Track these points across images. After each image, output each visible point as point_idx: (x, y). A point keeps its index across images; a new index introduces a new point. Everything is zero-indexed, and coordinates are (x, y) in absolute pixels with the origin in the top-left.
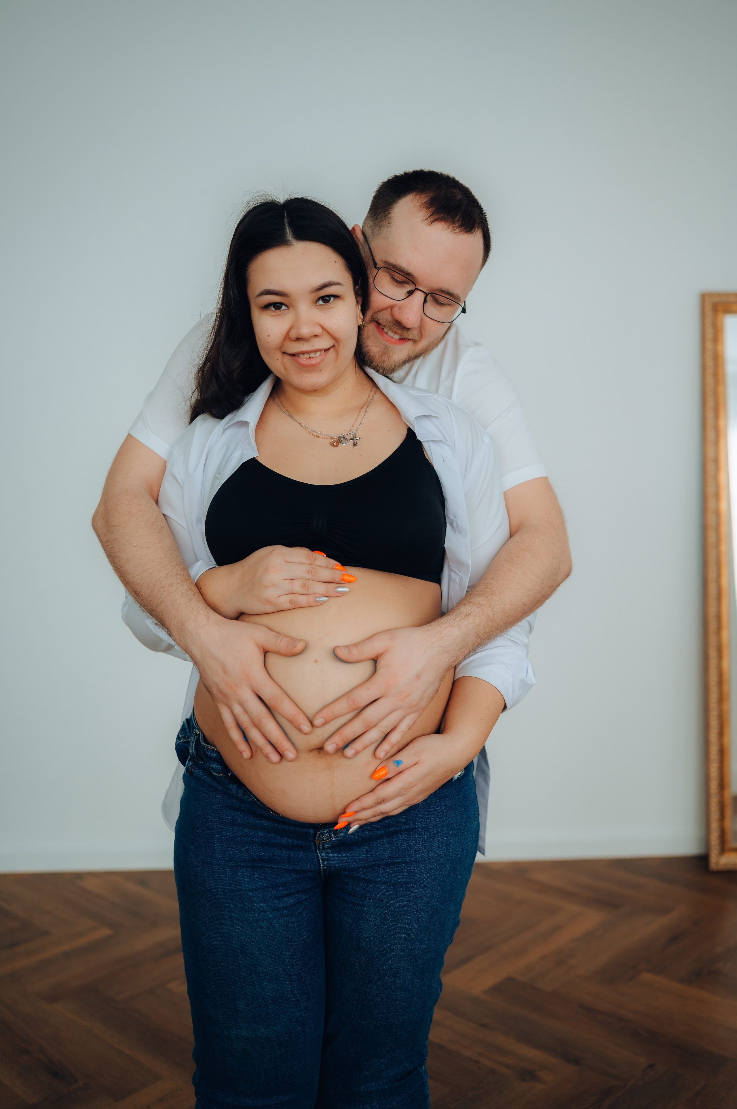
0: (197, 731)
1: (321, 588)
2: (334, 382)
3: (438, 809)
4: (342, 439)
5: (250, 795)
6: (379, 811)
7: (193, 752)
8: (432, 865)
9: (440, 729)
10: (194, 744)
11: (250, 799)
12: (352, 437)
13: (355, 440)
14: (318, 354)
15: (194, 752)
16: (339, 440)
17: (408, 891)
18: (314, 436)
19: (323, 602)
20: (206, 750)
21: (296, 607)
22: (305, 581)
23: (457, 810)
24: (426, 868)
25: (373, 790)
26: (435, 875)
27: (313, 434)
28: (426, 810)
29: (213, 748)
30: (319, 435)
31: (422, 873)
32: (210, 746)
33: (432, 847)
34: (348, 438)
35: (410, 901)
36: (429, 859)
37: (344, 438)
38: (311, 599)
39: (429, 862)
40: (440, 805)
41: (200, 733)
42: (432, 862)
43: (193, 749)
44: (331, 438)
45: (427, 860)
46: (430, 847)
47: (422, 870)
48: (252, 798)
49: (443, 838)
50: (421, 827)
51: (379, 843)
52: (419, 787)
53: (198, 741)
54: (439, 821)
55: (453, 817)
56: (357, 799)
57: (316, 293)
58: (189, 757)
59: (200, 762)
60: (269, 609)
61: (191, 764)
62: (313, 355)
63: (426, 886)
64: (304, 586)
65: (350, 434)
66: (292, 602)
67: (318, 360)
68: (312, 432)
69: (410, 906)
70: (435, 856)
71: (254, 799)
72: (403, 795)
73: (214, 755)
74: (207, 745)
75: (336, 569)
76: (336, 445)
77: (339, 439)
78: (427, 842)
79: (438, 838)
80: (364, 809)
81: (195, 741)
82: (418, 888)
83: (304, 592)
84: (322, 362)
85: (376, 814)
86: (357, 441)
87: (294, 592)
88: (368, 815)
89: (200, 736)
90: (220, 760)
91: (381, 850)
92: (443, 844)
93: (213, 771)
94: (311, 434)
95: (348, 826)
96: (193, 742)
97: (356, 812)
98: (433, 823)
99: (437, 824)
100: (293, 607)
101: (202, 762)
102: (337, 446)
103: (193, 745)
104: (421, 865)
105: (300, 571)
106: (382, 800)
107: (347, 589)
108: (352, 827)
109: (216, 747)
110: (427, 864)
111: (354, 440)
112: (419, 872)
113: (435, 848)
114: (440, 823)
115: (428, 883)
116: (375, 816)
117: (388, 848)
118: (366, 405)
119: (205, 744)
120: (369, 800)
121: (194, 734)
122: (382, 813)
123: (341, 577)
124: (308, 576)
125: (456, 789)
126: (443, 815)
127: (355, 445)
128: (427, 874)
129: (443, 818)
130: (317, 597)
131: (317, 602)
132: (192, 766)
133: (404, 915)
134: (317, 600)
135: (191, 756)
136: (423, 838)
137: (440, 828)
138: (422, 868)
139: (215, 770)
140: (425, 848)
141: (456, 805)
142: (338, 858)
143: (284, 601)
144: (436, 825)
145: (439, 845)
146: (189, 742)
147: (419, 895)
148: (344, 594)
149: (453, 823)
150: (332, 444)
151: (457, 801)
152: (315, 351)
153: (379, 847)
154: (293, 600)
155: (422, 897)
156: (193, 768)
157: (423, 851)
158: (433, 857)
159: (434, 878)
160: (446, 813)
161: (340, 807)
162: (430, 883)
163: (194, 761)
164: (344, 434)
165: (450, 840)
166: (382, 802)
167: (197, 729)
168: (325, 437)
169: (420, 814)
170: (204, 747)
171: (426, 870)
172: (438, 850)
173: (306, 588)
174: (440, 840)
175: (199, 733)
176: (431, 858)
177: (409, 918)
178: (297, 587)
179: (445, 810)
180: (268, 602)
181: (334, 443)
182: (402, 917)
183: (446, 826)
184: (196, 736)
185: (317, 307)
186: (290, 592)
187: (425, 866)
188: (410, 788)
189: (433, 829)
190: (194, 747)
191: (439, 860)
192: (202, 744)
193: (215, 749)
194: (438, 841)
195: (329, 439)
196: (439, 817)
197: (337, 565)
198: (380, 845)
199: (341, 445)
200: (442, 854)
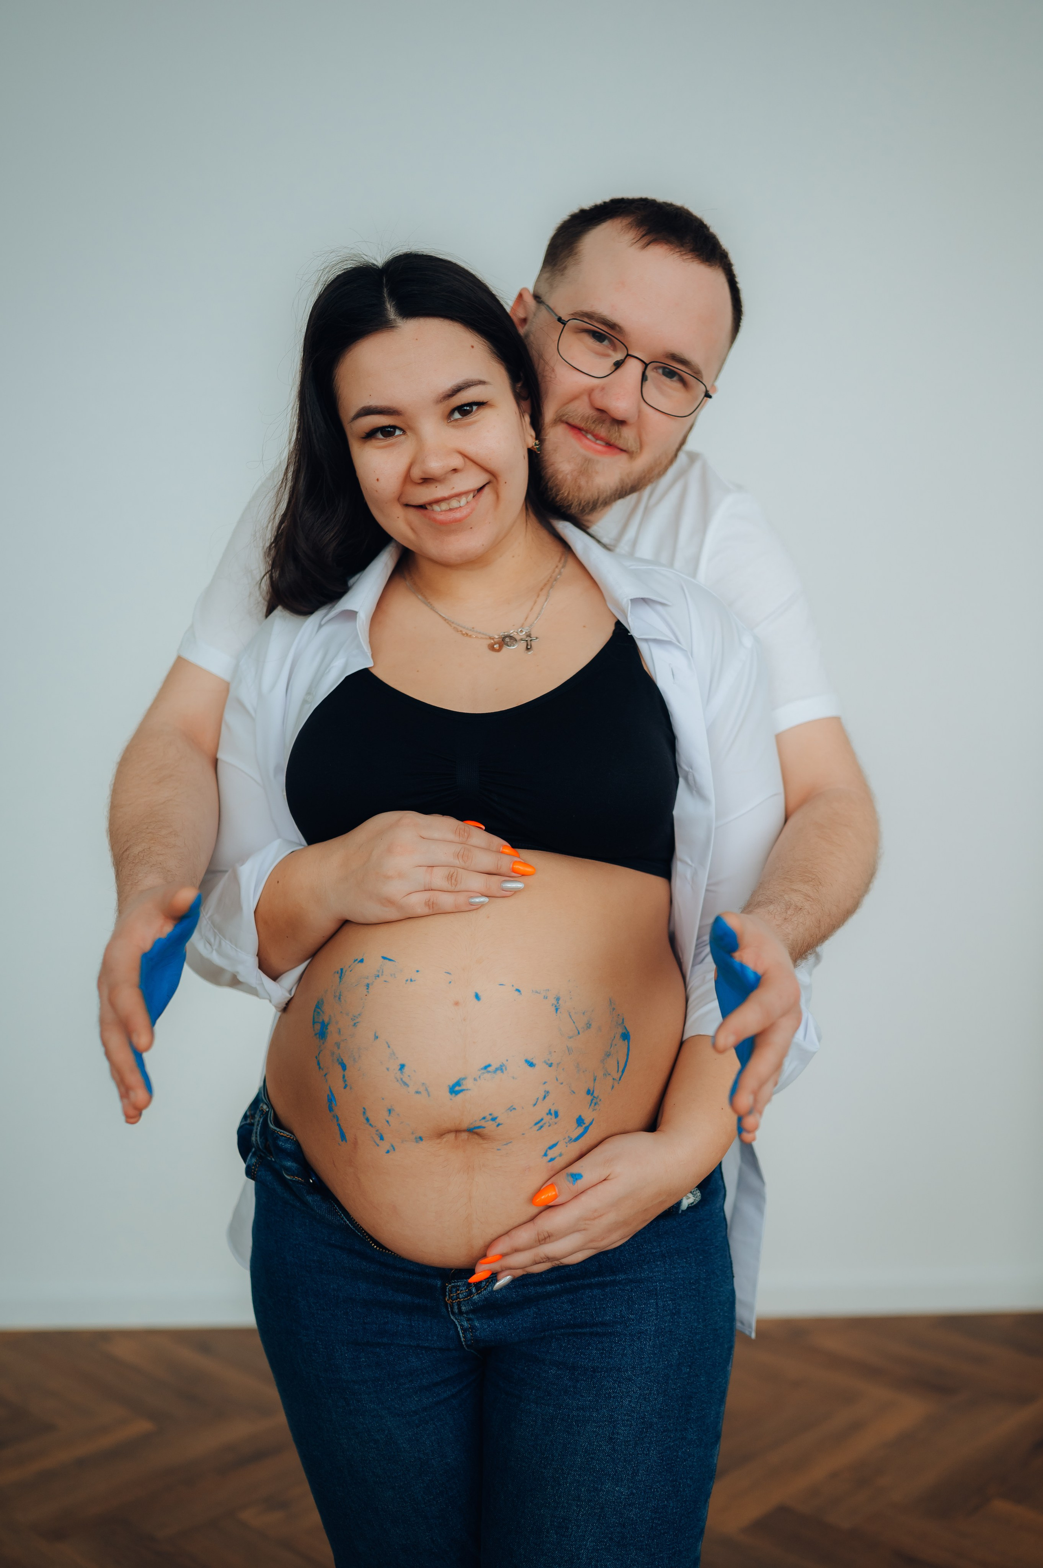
0: (265, 1107)
1: (477, 882)
2: (496, 546)
3: (656, 1252)
4: (507, 640)
5: (341, 1215)
6: (542, 1255)
7: (256, 1140)
8: (645, 1345)
9: (653, 1125)
10: (259, 1128)
11: (339, 1220)
12: (524, 637)
13: (529, 642)
14: (463, 501)
15: (258, 1140)
16: (503, 640)
17: (596, 1384)
18: (463, 634)
19: (482, 905)
20: (276, 1137)
21: (435, 911)
22: (452, 870)
23: (691, 1257)
24: (633, 1348)
25: (533, 1219)
26: (649, 1362)
27: (461, 631)
28: (633, 1252)
29: (288, 1135)
30: (470, 633)
31: (625, 1355)
32: (282, 1131)
33: (646, 1313)
34: (518, 638)
35: (598, 1400)
36: (640, 1333)
37: (511, 637)
38: (461, 899)
39: (639, 1338)
40: (660, 1246)
41: (269, 1111)
42: (645, 1339)
43: (256, 1137)
44: (491, 638)
45: (635, 1334)
46: (641, 1313)
47: (624, 1350)
48: (342, 1219)
49: (667, 1301)
50: (626, 1279)
51: (555, 1302)
52: (611, 1217)
53: (265, 1124)
54: (658, 1272)
55: (683, 1267)
56: (507, 1233)
57: (446, 402)
58: (253, 1150)
59: (270, 1159)
60: (390, 913)
61: (254, 1160)
62: (454, 503)
63: (630, 1380)
64: (450, 877)
65: (521, 631)
66: (431, 903)
67: (464, 512)
68: (460, 629)
69: (597, 1410)
70: (650, 1329)
71: (345, 1222)
72: (584, 1230)
73: (288, 1146)
74: (278, 1130)
75: (502, 852)
76: (498, 648)
77: (504, 638)
78: (636, 1304)
79: (656, 1299)
80: (516, 1250)
81: (260, 1122)
82: (615, 1381)
83: (450, 888)
84: (471, 513)
85: (538, 1259)
86: (533, 643)
87: (433, 888)
88: (523, 1262)
89: (269, 1115)
90: (298, 1154)
91: (557, 1314)
92: (666, 1311)
93: (285, 1172)
94: (458, 631)
95: (494, 1277)
96: (258, 1125)
97: (503, 1256)
98: (648, 1274)
99: (655, 1276)
100: (431, 912)
101: (273, 1160)
102: (499, 650)
103: (257, 1129)
104: (623, 1342)
105: (443, 854)
106: (546, 1235)
107: (519, 885)
108: (500, 1280)
109: (294, 1135)
110: (635, 1341)
111: (527, 641)
112: (619, 1353)
113: (651, 1316)
114: (660, 1275)
115: (635, 1375)
116: (536, 1263)
117: (569, 1311)
118: (549, 584)
119: (275, 1128)
120: (524, 1236)
121: (260, 1111)
122: (548, 1259)
123: (511, 866)
124: (457, 862)
125: (687, 1222)
126: (664, 1262)
127: (529, 649)
128: (634, 1358)
129: (664, 1266)
130: (472, 897)
131: (471, 904)
132: (256, 1165)
133: (585, 1425)
134: (471, 902)
135: (255, 1148)
136: (629, 1296)
137: (660, 1283)
138: (624, 1346)
139: (288, 1170)
140: (633, 1314)
141: (688, 1248)
142: (489, 1326)
143: (417, 902)
144: (652, 1277)
145: (658, 1312)
146: (252, 1124)
147: (616, 1392)
148: (516, 892)
149: (683, 1277)
150: (492, 648)
151: (691, 1242)
152: (458, 495)
153: (554, 1308)
154: (432, 900)
155: (621, 1397)
156: (257, 1168)
157: (629, 1319)
158: (647, 1330)
159: (647, 1368)
160: (670, 1258)
161: (479, 1243)
162: (638, 1375)
163: (261, 1157)
164: (512, 632)
165: (679, 1305)
166: (548, 1240)
167: (266, 1104)
168: (480, 636)
169: (624, 1259)
170: (274, 1132)
171: (633, 1351)
172: (657, 1320)
173: (453, 881)
174: (661, 1304)
175: (267, 1110)
176: (643, 1332)
177: (594, 1432)
178: (438, 878)
179: (668, 1253)
180: (389, 902)
181: (495, 646)
182: (581, 1426)
183: (671, 1280)
184: (262, 1114)
185: (450, 424)
186: (427, 888)
187: (631, 1345)
188: (595, 1218)
189: (648, 1283)
190: (258, 1133)
191: (658, 1337)
192: (270, 1128)
193: (291, 1136)
194: (657, 1304)
195: (486, 638)
196: (657, 1265)
197: (504, 846)
198: (555, 1306)
199: (505, 649)
200: (664, 1329)
